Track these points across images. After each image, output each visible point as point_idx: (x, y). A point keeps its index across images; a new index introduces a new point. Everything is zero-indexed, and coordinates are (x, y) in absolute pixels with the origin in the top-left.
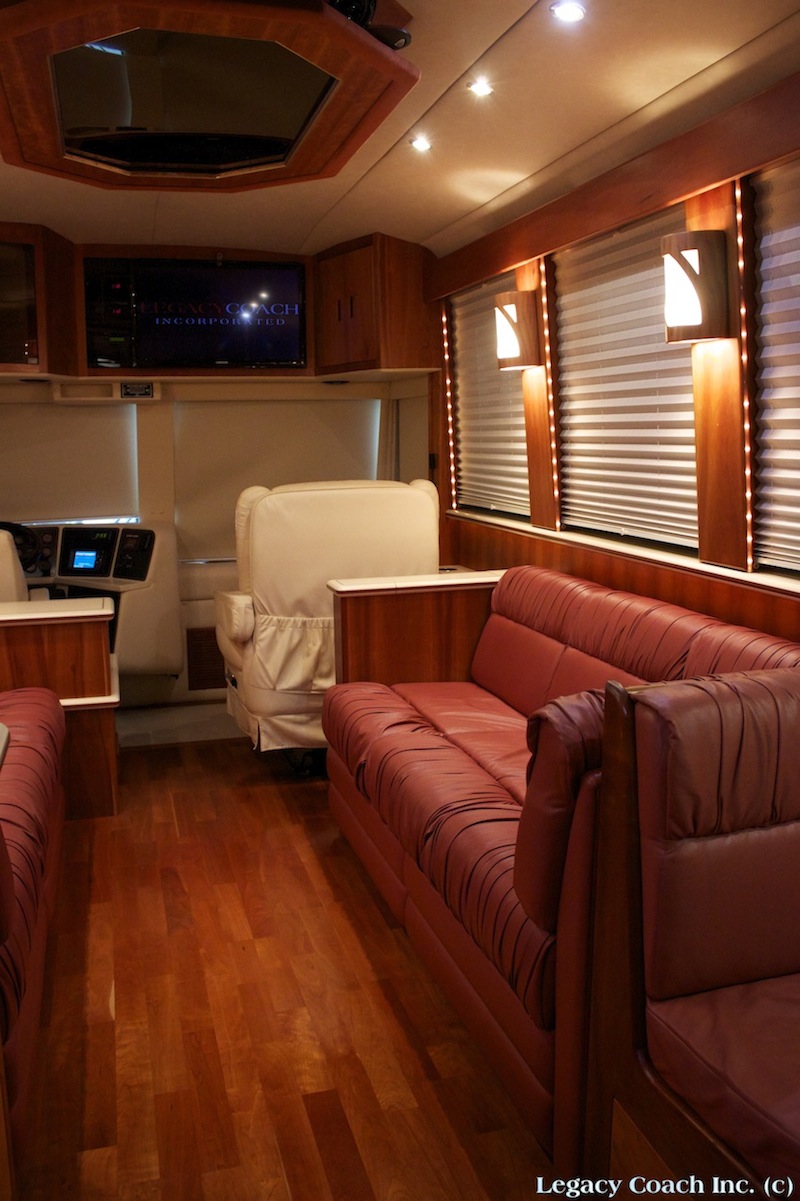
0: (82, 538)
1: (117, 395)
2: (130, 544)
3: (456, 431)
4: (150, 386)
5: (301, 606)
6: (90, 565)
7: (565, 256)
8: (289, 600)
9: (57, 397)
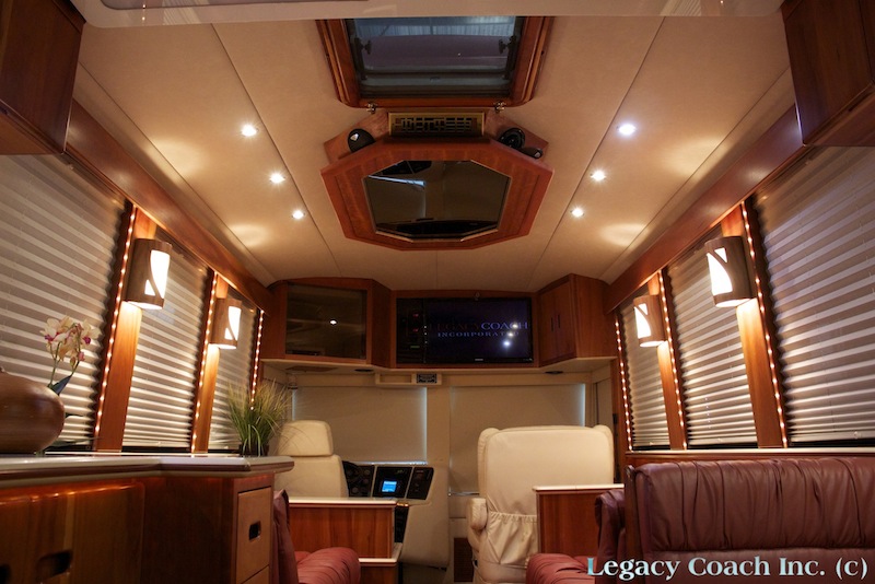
0: (387, 473)
1: (414, 381)
2: (419, 477)
3: (629, 397)
4: (435, 375)
5: (518, 507)
6: (392, 490)
7: (674, 271)
8: (510, 503)
9: (378, 382)
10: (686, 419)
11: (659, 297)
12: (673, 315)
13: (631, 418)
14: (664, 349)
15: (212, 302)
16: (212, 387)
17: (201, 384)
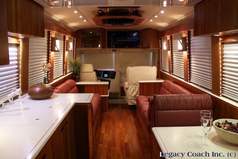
0: (106, 72)
1: (111, 51)
2: (113, 74)
3: (162, 58)
4: (116, 50)
5: (135, 84)
6: (107, 76)
8: (134, 83)
9: (103, 51)
10: (172, 68)
11: (169, 40)
12: (172, 45)
13: (162, 63)
14: (169, 52)
15: (66, 42)
16: (67, 61)
17: (65, 61)
